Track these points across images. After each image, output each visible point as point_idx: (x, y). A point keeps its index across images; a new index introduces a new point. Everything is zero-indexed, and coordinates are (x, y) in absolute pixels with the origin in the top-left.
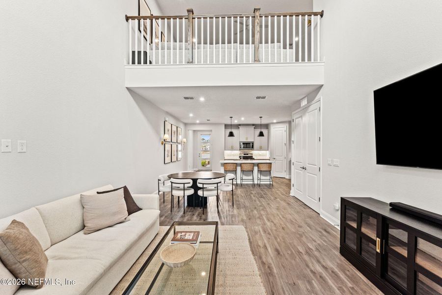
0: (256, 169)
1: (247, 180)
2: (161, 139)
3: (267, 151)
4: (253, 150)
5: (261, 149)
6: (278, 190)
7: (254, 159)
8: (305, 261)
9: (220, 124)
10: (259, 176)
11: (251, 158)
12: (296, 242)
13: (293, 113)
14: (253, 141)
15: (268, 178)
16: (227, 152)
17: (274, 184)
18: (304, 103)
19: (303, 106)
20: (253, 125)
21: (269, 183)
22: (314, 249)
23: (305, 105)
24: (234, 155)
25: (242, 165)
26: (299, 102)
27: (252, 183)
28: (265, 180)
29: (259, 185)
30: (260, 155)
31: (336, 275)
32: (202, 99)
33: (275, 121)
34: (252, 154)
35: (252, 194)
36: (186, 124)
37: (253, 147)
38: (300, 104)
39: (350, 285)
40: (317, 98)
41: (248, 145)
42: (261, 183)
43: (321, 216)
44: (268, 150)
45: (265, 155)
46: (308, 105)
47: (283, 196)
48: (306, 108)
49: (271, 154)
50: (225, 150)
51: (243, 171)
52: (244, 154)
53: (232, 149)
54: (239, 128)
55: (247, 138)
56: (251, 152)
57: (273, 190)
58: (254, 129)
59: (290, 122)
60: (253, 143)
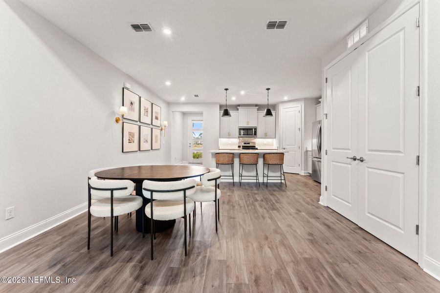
0: (261, 161)
1: (249, 177)
2: (113, 113)
3: (274, 140)
4: (257, 138)
5: (266, 136)
6: (296, 194)
7: (257, 149)
9: (214, 104)
10: (266, 172)
11: (253, 148)
14: (256, 126)
15: (278, 174)
16: (223, 141)
17: (288, 183)
18: (357, 37)
20: (256, 105)
21: (279, 181)
23: (360, 40)
24: (231, 145)
25: (242, 156)
26: (344, 39)
27: (255, 181)
28: (274, 177)
29: (266, 185)
32: (167, 31)
33: (286, 98)
34: (254, 143)
35: (257, 200)
36: (169, 104)
37: (255, 134)
38: (346, 44)
41: (250, 132)
44: (275, 138)
45: (271, 145)
47: (309, 206)
48: (365, 42)
49: (279, 142)
50: (220, 137)
51: (242, 164)
52: (244, 144)
53: (229, 136)
54: (238, 110)
55: (248, 123)
56: (252, 141)
57: (289, 193)
58: (258, 110)
59: (306, 100)
60: (255, 129)
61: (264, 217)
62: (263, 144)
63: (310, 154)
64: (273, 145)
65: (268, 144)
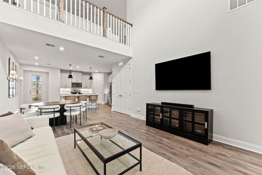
3: (90, 89)
4: (81, 88)
5: (86, 87)
8: (138, 131)
9: (57, 69)
11: (79, 93)
12: (130, 126)
13: (113, 68)
14: (81, 82)
15: (95, 104)
16: (61, 89)
18: (121, 64)
19: (120, 66)
20: (81, 72)
21: (95, 107)
22: (138, 126)
23: (121, 65)
24: (67, 92)
26: (118, 63)
30: (85, 92)
31: (148, 133)
32: (62, 49)
33: (97, 71)
34: (80, 91)
36: (20, 65)
37: (81, 86)
38: (118, 64)
39: (155, 132)
40: (129, 63)
41: (79, 85)
42: (93, 107)
43: (131, 116)
44: (91, 88)
45: (89, 91)
46: (123, 65)
48: (122, 67)
49: (93, 91)
52: (75, 91)
53: (66, 87)
54: (71, 73)
55: (77, 80)
56: (79, 90)
58: (82, 74)
59: (105, 73)
60: (81, 84)
61: (97, 116)
62: (84, 91)
63: (106, 95)
64: (89, 92)
65: (87, 91)
